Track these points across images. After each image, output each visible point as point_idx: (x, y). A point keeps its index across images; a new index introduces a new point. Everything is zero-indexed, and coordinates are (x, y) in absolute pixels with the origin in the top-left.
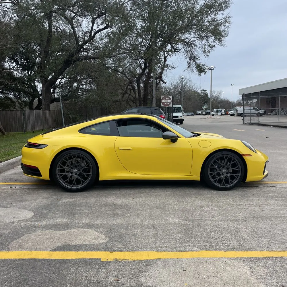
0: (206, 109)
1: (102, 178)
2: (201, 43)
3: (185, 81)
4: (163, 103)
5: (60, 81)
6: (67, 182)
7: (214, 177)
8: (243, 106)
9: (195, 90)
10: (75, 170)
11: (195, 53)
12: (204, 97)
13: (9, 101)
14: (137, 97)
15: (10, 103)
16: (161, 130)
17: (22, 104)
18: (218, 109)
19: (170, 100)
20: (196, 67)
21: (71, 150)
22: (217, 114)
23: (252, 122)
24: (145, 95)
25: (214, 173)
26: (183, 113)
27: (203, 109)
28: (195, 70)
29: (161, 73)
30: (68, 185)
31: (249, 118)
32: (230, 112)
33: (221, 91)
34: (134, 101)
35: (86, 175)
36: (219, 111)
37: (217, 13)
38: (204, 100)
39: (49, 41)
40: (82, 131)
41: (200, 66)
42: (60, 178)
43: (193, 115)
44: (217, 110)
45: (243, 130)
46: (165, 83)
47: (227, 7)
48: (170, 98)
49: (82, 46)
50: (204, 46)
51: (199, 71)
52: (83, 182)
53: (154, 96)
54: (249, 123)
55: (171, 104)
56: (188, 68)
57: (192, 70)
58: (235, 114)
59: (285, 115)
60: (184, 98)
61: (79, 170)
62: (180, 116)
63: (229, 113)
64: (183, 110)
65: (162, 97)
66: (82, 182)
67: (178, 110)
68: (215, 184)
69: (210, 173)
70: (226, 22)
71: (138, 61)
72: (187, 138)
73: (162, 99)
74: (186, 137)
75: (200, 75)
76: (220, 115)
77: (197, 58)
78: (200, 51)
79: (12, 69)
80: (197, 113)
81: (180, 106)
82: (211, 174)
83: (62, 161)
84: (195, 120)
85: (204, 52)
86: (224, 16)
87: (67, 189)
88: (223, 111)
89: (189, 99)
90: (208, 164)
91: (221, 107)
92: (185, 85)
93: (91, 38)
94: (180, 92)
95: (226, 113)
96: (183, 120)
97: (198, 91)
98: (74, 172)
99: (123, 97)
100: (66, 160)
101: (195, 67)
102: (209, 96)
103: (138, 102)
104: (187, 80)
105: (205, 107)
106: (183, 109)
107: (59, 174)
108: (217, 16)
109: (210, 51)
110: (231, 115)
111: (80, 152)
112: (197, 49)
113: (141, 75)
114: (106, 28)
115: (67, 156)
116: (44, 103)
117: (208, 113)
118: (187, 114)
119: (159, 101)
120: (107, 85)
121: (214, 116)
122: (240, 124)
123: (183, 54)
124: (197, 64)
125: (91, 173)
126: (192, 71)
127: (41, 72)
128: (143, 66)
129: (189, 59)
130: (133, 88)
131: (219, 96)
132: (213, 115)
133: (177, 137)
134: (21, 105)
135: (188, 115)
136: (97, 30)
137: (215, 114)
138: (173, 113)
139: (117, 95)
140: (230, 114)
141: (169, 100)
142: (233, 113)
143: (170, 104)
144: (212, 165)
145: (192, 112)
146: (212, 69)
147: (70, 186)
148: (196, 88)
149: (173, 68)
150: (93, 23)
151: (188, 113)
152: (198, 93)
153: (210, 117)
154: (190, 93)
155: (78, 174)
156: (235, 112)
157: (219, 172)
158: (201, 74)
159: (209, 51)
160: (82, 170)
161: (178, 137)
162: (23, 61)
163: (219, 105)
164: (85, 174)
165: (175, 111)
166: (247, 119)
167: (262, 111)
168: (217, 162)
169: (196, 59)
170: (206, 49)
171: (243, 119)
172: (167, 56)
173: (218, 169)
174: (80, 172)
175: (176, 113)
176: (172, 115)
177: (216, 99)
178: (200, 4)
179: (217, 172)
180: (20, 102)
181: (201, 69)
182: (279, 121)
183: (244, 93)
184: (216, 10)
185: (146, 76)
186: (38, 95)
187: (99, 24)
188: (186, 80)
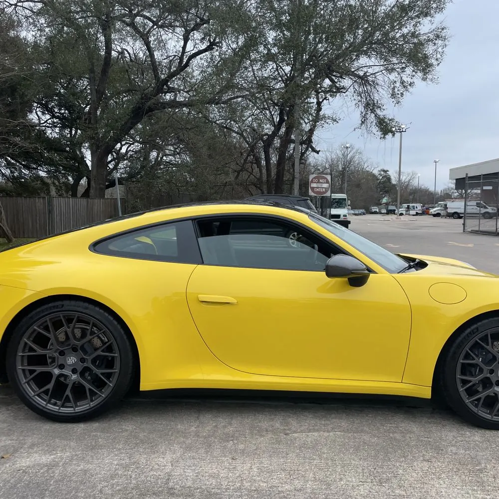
0: (387, 204)
1: (147, 383)
2: (386, 79)
3: (351, 154)
4: (313, 189)
5: (128, 147)
6: (46, 392)
7: (471, 392)
8: (464, 200)
9: (367, 169)
10: (71, 360)
11: (376, 97)
12: (384, 182)
13: (39, 182)
14: (265, 178)
15: (40, 186)
16: (316, 246)
17: (61, 187)
18: (411, 205)
19: (326, 183)
20: (376, 123)
21: (59, 303)
22: (408, 213)
23: (481, 229)
24: (280, 175)
25: (475, 380)
26: (348, 209)
27: (381, 204)
28: (375, 129)
29: (311, 131)
30: (49, 402)
31: (476, 222)
32: (432, 211)
33: (414, 174)
34: (258, 184)
35: (102, 374)
36: (412, 209)
37: (419, 22)
38: (385, 187)
39: (104, 71)
40: (98, 246)
41: (384, 122)
42: (28, 383)
43: (364, 214)
44: (408, 206)
45: (470, 245)
46: (318, 152)
47: (440, 9)
48: (326, 179)
49: (165, 82)
50: (393, 84)
51: (382, 130)
52: (93, 393)
53: (297, 175)
54: (477, 231)
55: (329, 192)
56: (362, 124)
57: (368, 129)
58: (442, 213)
60: (349, 183)
61: (83, 360)
62: (344, 216)
63: (430, 211)
64: (349, 204)
65: (311, 177)
66: (88, 394)
67: (340, 203)
68: (475, 409)
69: (459, 378)
70: (438, 37)
71: (268, 112)
72: (393, 275)
73: (312, 182)
74: (391, 271)
75: (383, 138)
76: (413, 215)
77: (380, 107)
78: (384, 92)
79: (45, 124)
80: (371, 211)
81: (343, 196)
82: (464, 382)
83: (34, 335)
84: (369, 223)
85: (393, 95)
86: (433, 27)
87: (45, 412)
88: (419, 207)
89: (358, 186)
90: (455, 353)
91: (414, 201)
92: (351, 161)
93: (182, 67)
94: (343, 173)
95: (425, 212)
96: (349, 222)
97: (374, 172)
98: (70, 365)
99: (237, 177)
100: (46, 329)
101: (374, 124)
102: (394, 182)
103: (265, 187)
104: (354, 151)
105: (384, 200)
106: (349, 201)
107: (24, 370)
108: (420, 28)
109: (404, 93)
110: (435, 215)
111: (87, 308)
112: (380, 90)
113: (272, 137)
114: (209, 48)
115: (47, 318)
116: (94, 186)
117: (391, 210)
118: (353, 212)
119: (305, 185)
120: (210, 156)
121: (403, 216)
122: (459, 233)
123: (353, 99)
124: (379, 118)
125: (116, 370)
126: (369, 132)
127: (89, 128)
128: (277, 119)
129: (363, 108)
130: (257, 161)
131: (411, 181)
132: (401, 214)
133: (367, 272)
134: (59, 190)
135: (356, 215)
136: (193, 52)
137: (404, 212)
138: (332, 209)
139: (227, 174)
140: (433, 213)
141: (324, 183)
142: (439, 212)
143: (326, 191)
144: (467, 356)
145: (361, 209)
146: (402, 131)
147: (55, 404)
148: (370, 167)
149: (335, 121)
150: (186, 40)
151: (356, 210)
152: (374, 175)
153: (397, 218)
154: (358, 175)
155: (79, 369)
156: (443, 210)
157: (488, 375)
158: (387, 136)
159: (402, 94)
160: (89, 358)
161: (370, 271)
162: (63, 111)
163: (411, 197)
164: (98, 372)
165: (334, 205)
166: (472, 224)
167: (493, 209)
168: (483, 348)
169: (378, 108)
170: (396, 90)
171: (463, 222)
172: (323, 101)
173: (486, 368)
174: (85, 365)
175: (336, 209)
176: (328, 212)
177: (405, 187)
178: (387, 3)
179: (481, 376)
180: (57, 184)
181: (386, 128)
183: (467, 174)
184: (418, 16)
185: (281, 138)
186: (86, 172)
187: (197, 42)
188: (352, 152)
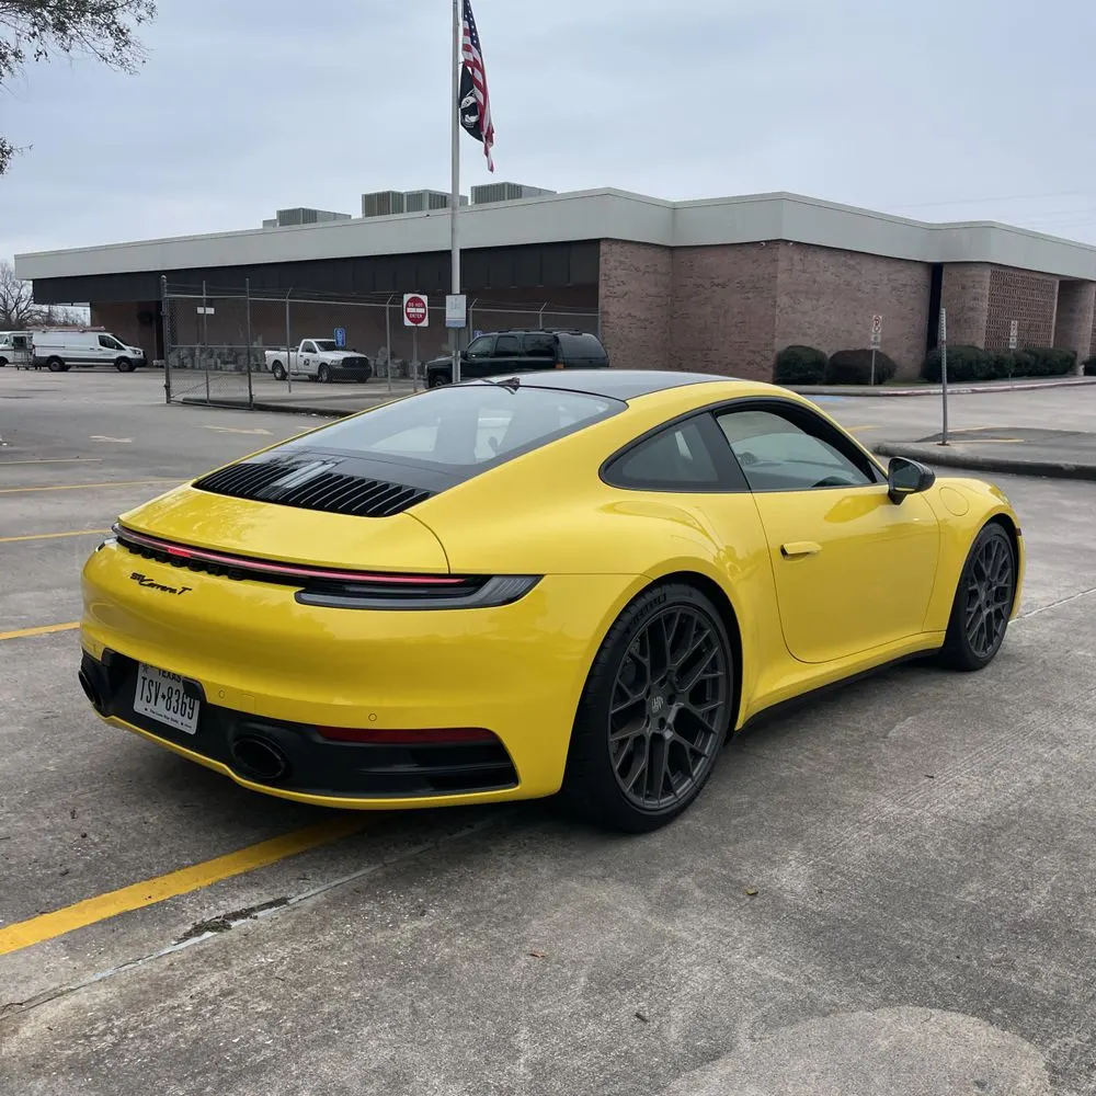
10: (657, 704)
35: (704, 715)
54: (202, 401)
59: (216, 369)
61: (672, 699)
66: (690, 763)
115: (647, 627)
125: (721, 701)
164: (699, 713)
167: (135, 352)
182: (291, 395)
